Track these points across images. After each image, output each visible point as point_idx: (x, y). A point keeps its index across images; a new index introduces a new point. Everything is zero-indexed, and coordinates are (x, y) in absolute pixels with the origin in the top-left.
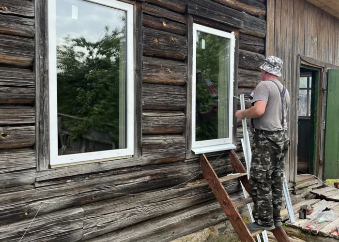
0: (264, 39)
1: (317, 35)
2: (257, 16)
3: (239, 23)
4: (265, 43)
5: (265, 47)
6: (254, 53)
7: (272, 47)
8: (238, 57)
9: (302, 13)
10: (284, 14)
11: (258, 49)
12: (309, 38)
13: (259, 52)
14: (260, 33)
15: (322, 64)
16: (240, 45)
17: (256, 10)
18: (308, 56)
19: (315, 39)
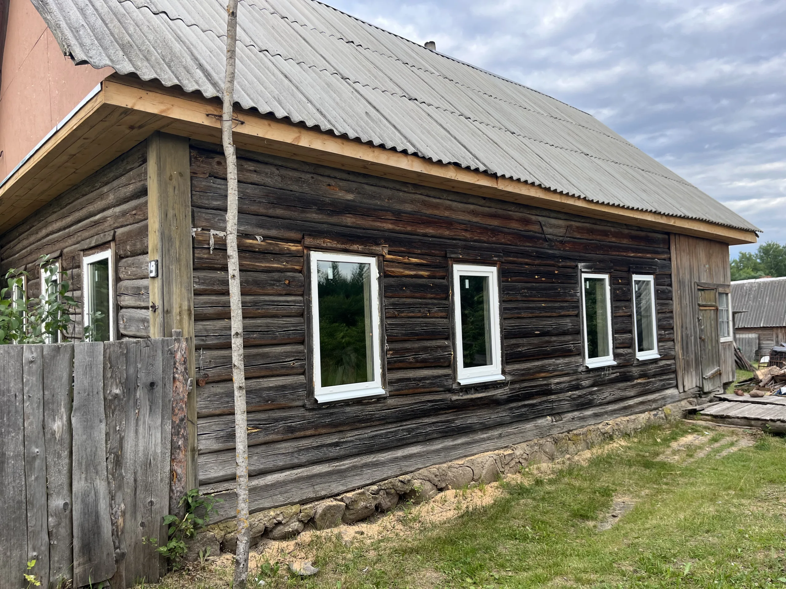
0: (670, 275)
1: (708, 262)
2: (665, 260)
3: (655, 269)
4: (671, 278)
5: (671, 281)
6: (665, 287)
7: (676, 280)
8: (656, 291)
9: (695, 248)
10: (682, 254)
11: (666, 283)
12: (702, 267)
13: (668, 285)
14: (668, 272)
15: (714, 286)
16: (657, 284)
17: (663, 256)
18: (702, 281)
19: (707, 266)
